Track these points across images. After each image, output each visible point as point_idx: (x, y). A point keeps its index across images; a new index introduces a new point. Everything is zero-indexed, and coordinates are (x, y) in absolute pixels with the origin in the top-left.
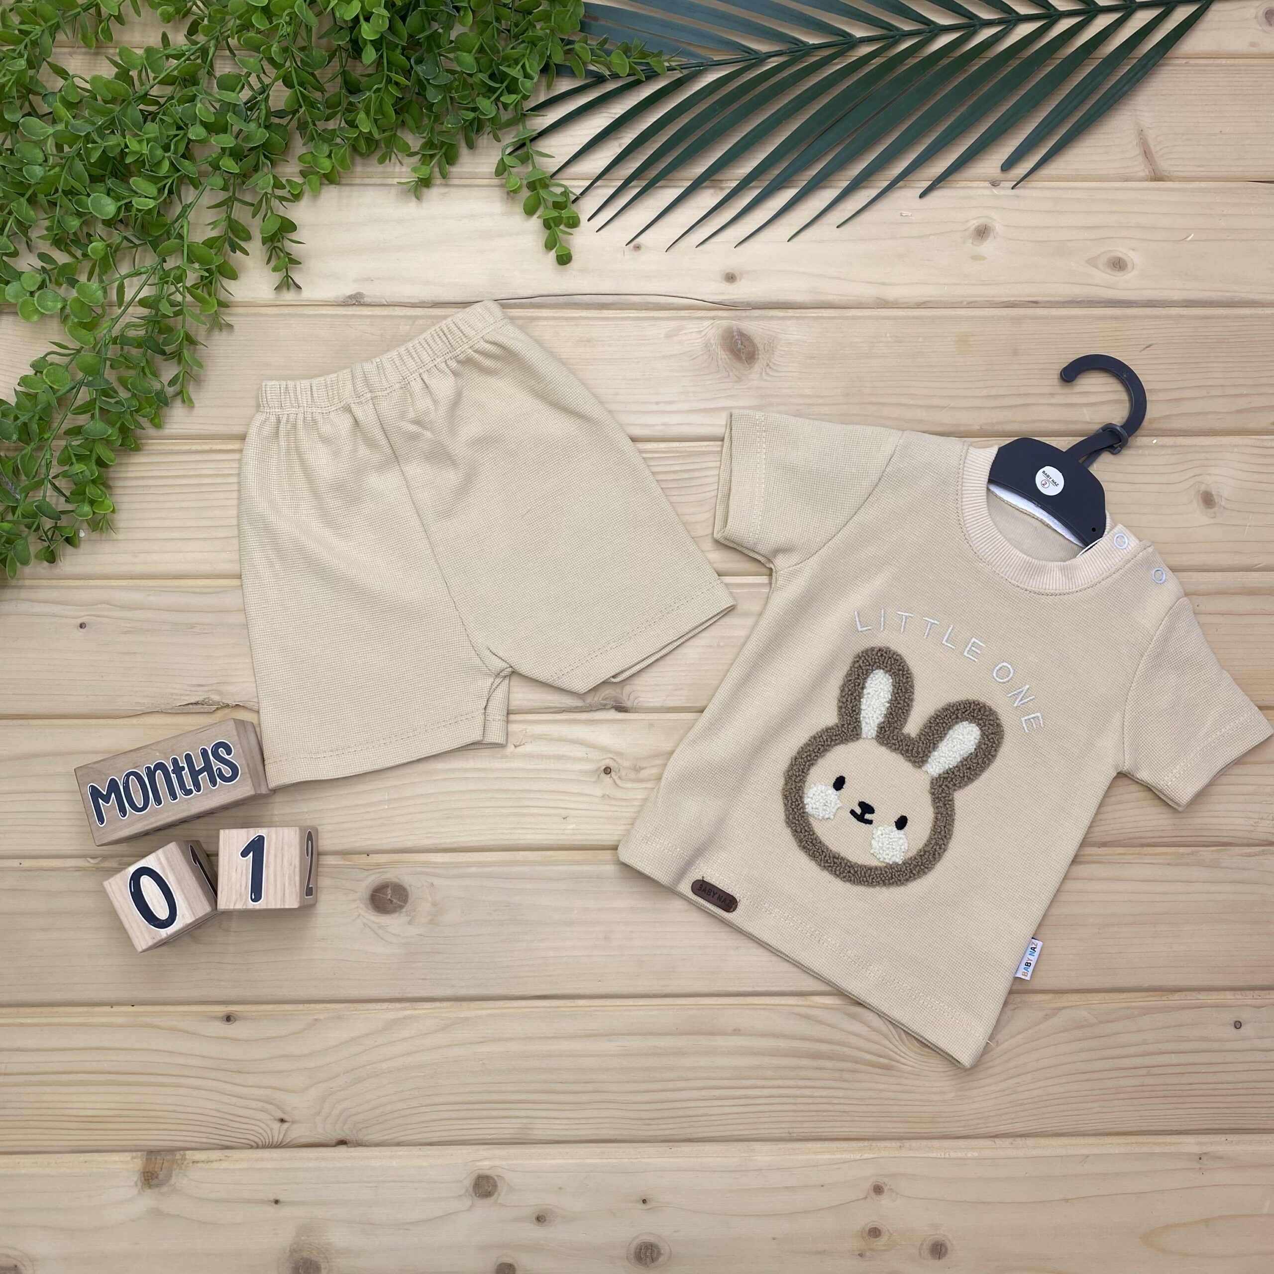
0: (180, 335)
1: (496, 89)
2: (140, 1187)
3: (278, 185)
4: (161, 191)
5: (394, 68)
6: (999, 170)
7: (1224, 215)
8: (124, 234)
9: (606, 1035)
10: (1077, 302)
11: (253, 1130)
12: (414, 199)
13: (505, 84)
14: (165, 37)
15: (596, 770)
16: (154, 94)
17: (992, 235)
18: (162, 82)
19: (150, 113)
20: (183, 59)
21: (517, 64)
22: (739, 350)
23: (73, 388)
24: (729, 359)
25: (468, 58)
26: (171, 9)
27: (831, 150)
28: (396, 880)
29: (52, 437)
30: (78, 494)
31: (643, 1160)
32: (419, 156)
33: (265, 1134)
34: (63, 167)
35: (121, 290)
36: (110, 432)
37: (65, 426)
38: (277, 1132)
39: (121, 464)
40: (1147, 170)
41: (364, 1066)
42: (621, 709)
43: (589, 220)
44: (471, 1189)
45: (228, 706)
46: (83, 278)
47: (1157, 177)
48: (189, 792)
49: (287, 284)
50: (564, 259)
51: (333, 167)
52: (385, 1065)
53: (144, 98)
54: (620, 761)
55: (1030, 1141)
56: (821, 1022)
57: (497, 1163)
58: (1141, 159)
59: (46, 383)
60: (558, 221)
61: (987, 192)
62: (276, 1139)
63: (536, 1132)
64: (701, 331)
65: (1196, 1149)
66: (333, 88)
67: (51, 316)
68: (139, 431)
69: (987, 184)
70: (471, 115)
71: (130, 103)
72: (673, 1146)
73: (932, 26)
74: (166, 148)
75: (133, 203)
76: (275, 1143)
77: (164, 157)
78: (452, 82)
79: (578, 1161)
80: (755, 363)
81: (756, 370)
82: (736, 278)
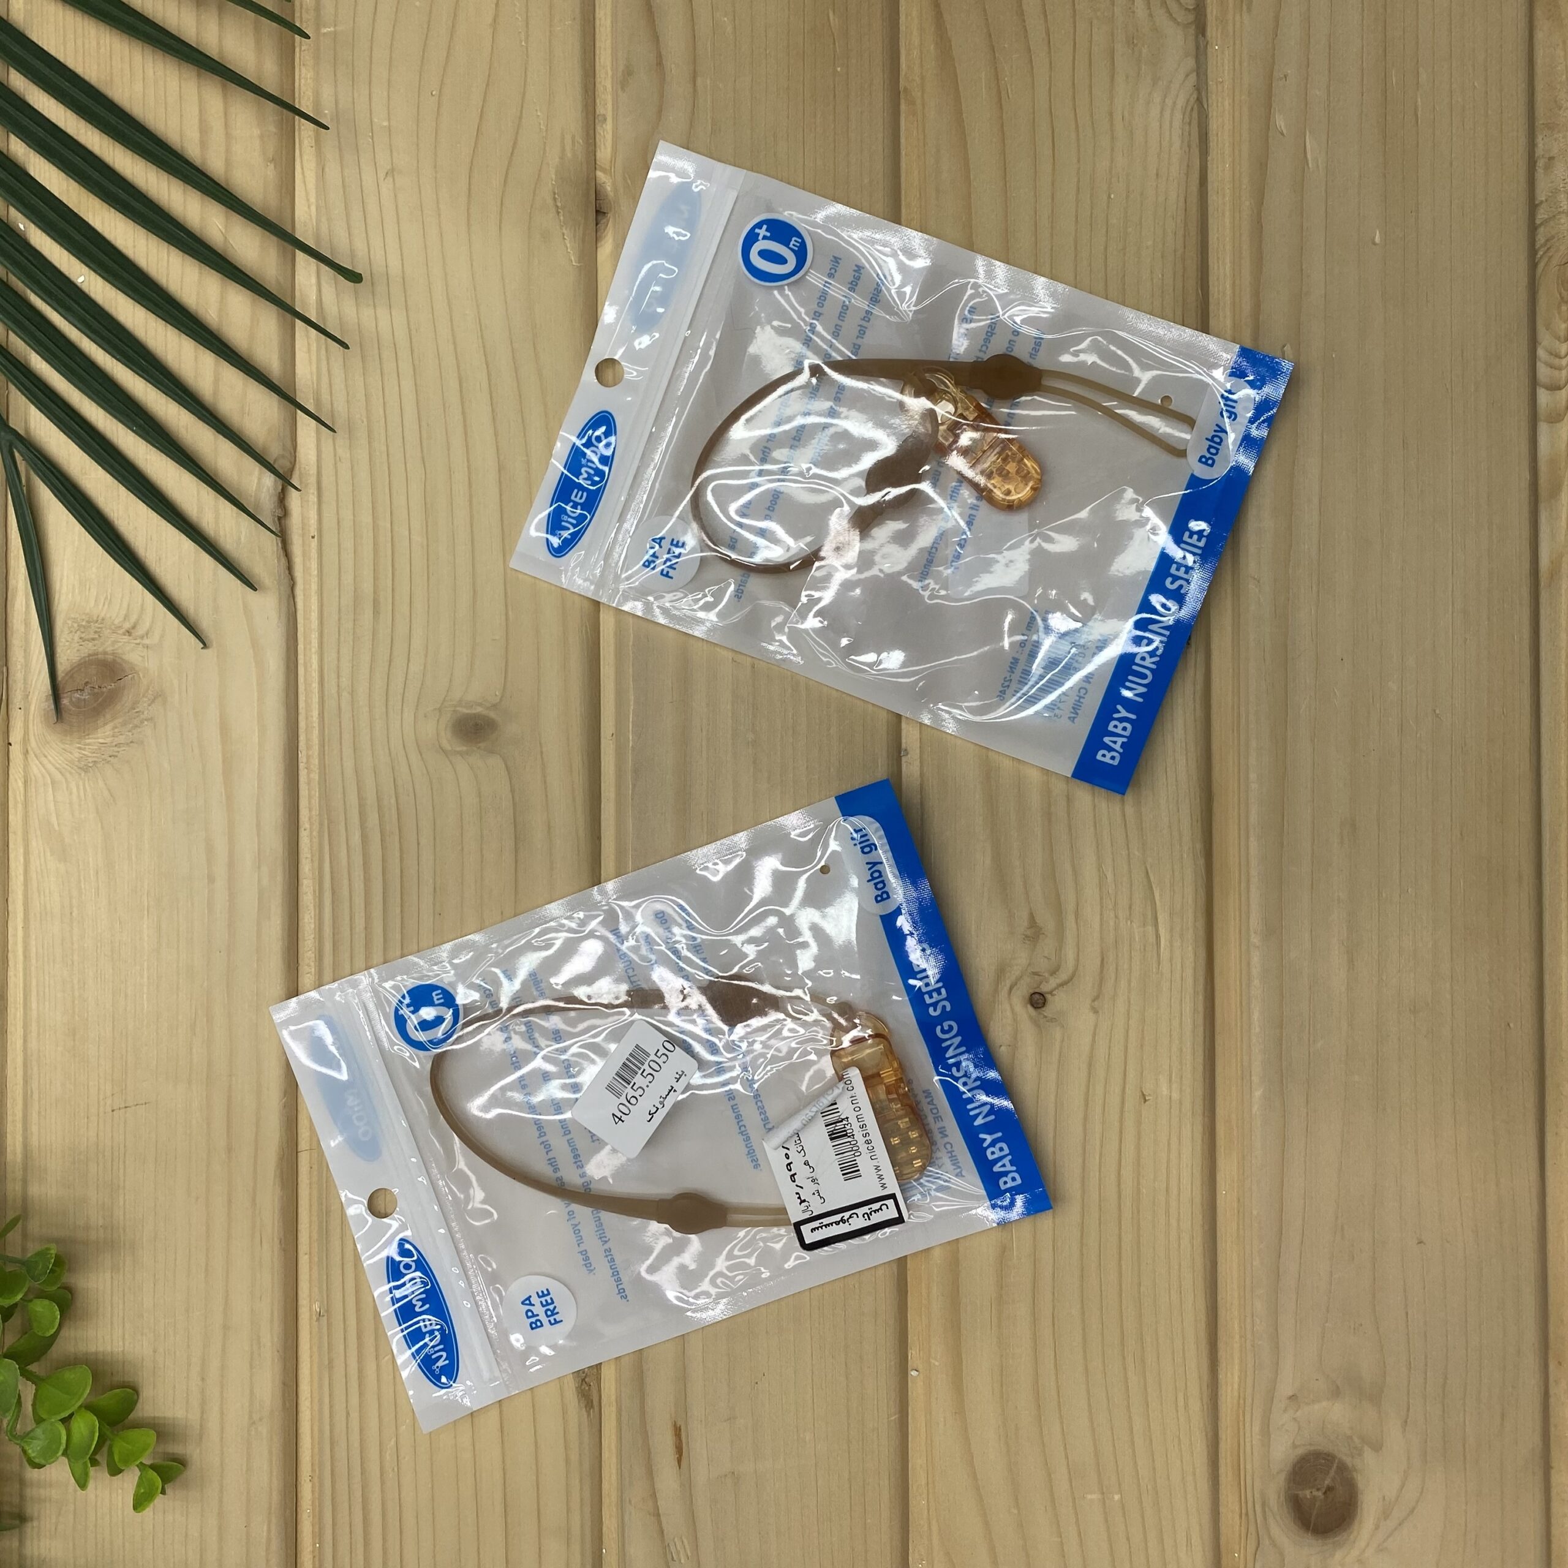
15: (1036, 1023)
22: (96, 696)
24: (114, 718)
28: (1282, 1477)
54: (1016, 972)
80: (123, 659)
81: (140, 659)
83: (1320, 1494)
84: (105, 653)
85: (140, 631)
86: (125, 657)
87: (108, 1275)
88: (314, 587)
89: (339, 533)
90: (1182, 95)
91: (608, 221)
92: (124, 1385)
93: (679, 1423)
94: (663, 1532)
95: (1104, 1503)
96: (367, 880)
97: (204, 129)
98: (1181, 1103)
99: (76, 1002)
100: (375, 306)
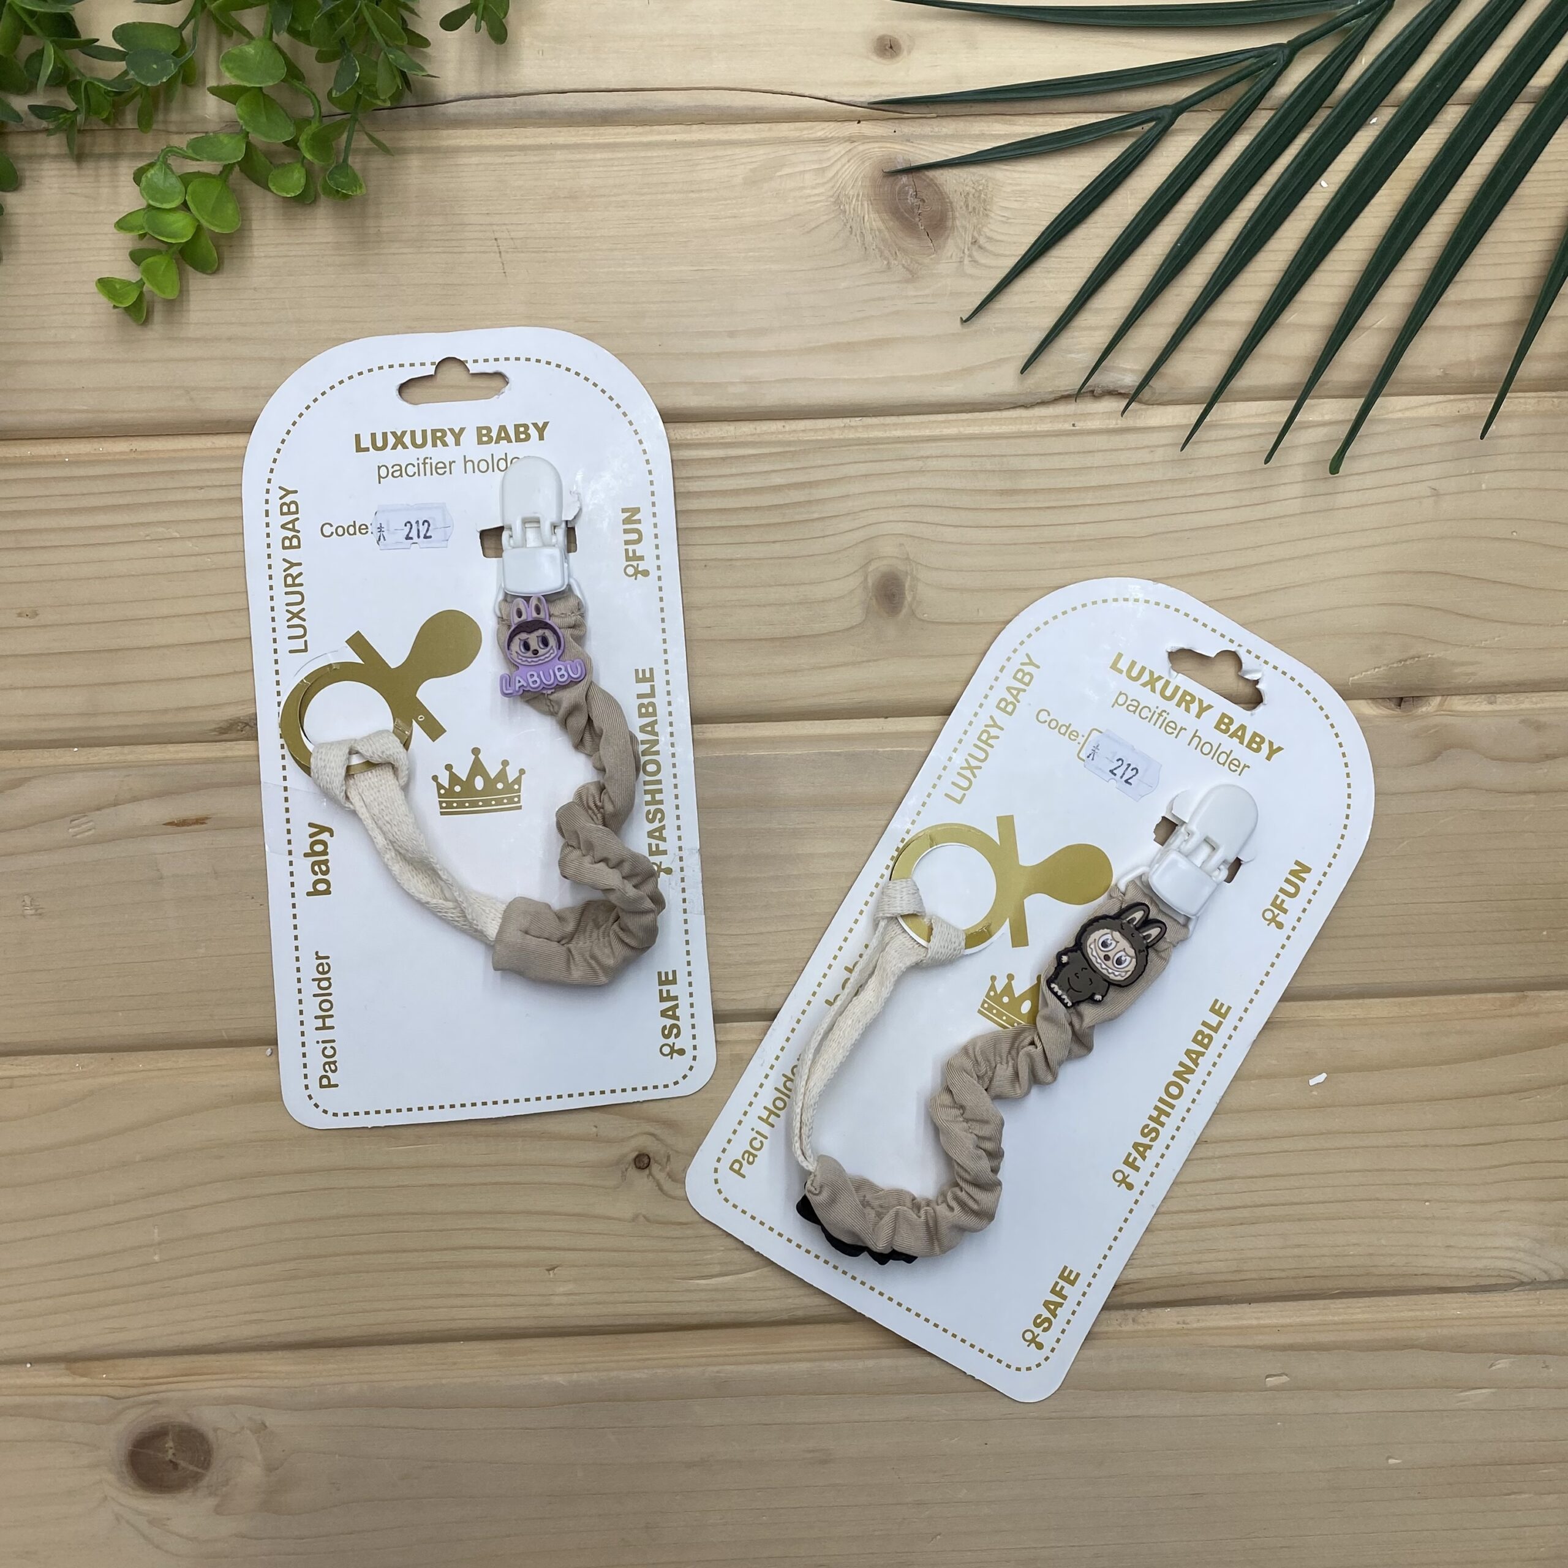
15: (618, 1163)
22: (911, 210)
24: (890, 230)
28: (185, 1420)
54: (670, 1139)
64: (823, 170)
80: (947, 238)
81: (949, 254)
82: (899, 47)
83: (170, 1455)
84: (954, 218)
85: (977, 255)
86: (950, 242)
87: (330, 239)
88: (1025, 428)
89: (1079, 453)
90: (1527, 1267)
91: (1392, 709)
92: (221, 260)
93: (210, 824)
94: (98, 809)
95: (151, 1246)
96: (735, 492)
97: (1475, 303)
98: (547, 1305)
99: (603, 199)
100: (1303, 481)
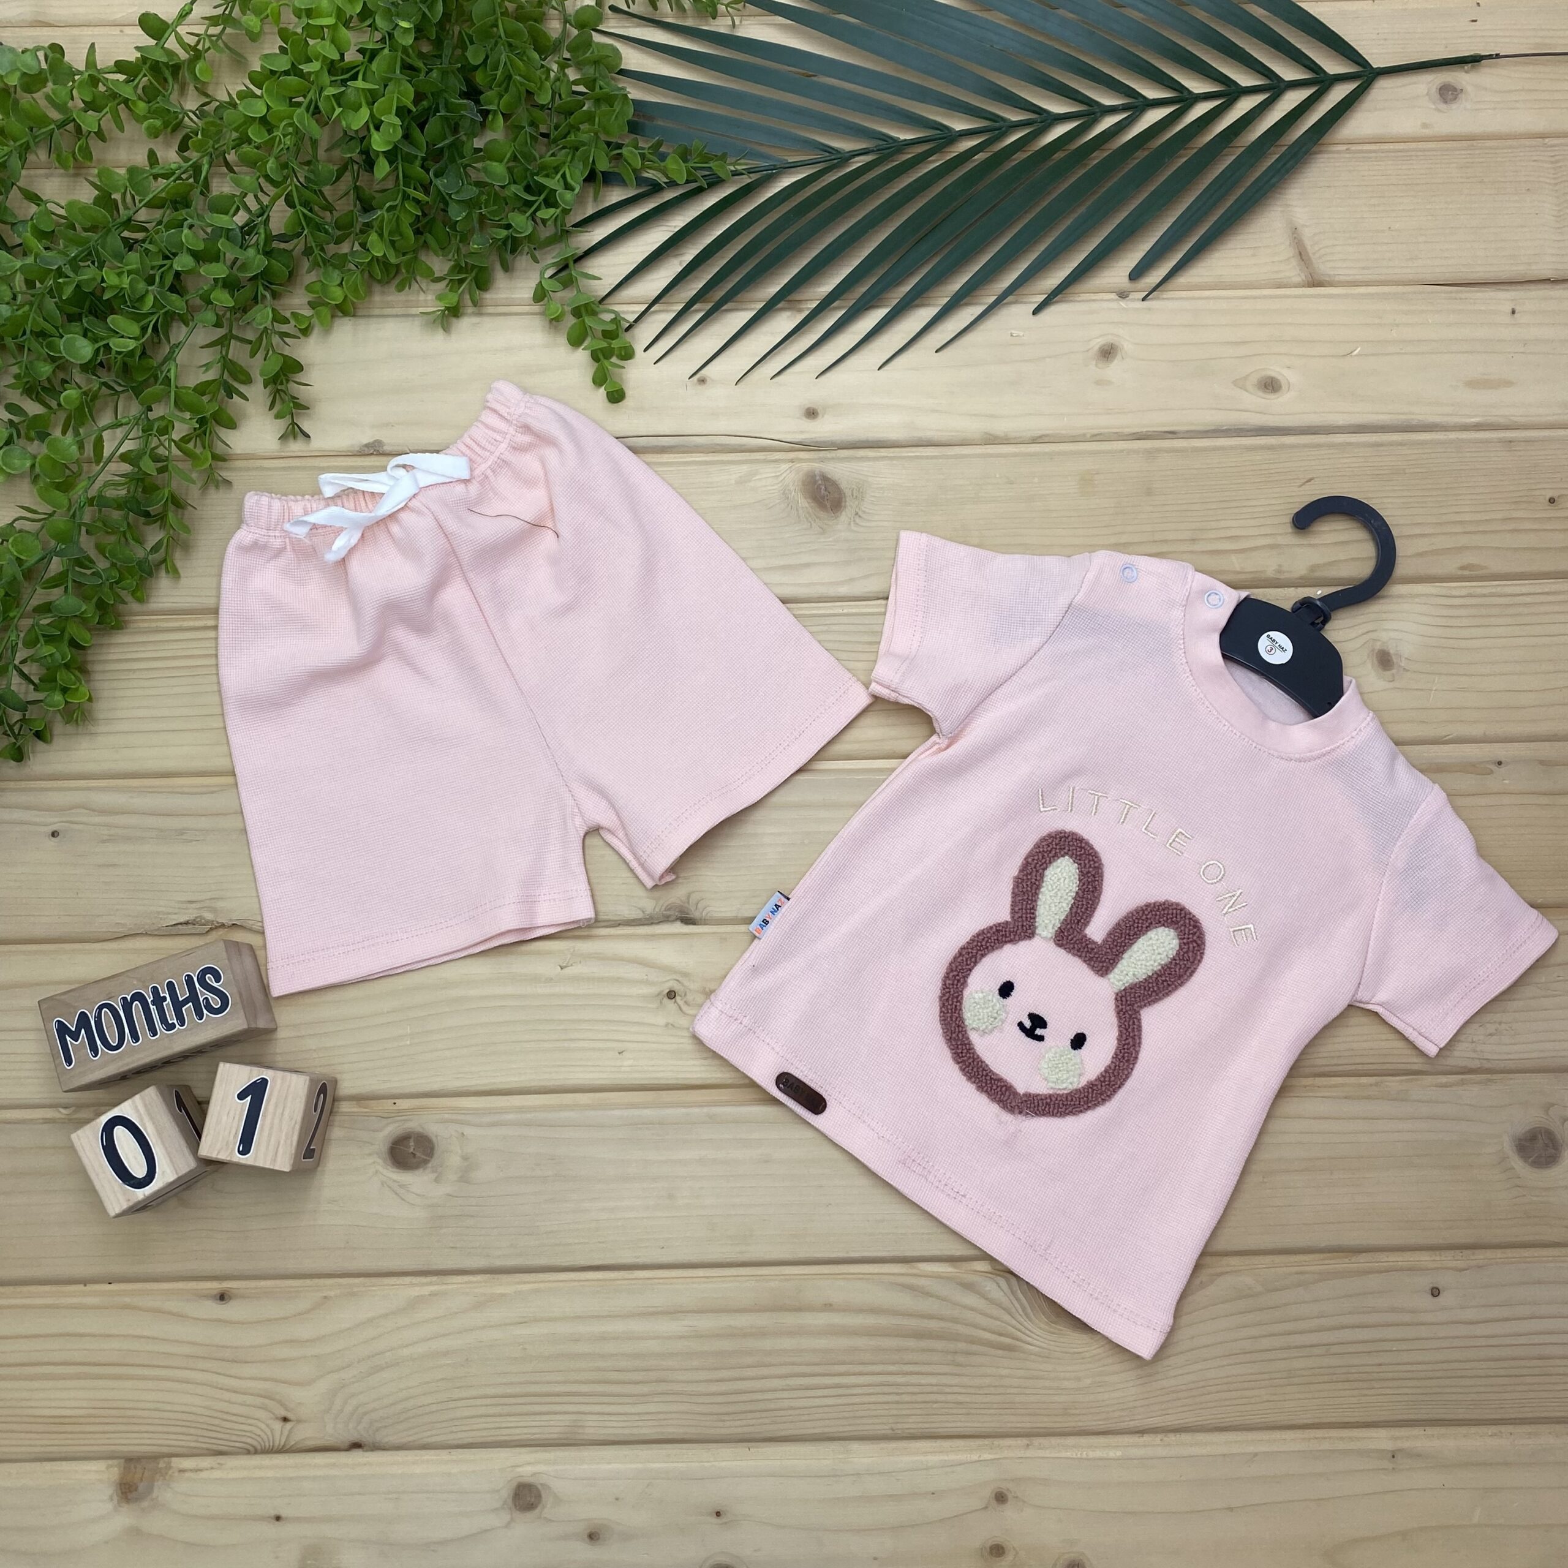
0: (164, 495)
1: (533, 203)
2: (115, 1501)
3: (279, 318)
4: (144, 329)
5: (412, 182)
6: (1127, 279)
7: (1397, 325)
8: (105, 380)
9: (671, 1313)
10: (1223, 431)
11: (251, 1432)
12: (441, 331)
13: (542, 197)
14: (152, 156)
15: (659, 994)
16: (142, 219)
17: (1119, 357)
18: (150, 205)
19: (136, 241)
20: (172, 179)
21: (557, 173)
22: (823, 498)
23: (42, 559)
24: (812, 507)
25: (499, 169)
26: (158, 123)
27: (926, 262)
28: (421, 1130)
29: (19, 615)
30: (48, 681)
31: (716, 1464)
32: (445, 283)
33: (265, 1438)
34: (31, 304)
35: (99, 444)
36: (84, 608)
37: (35, 602)
38: (278, 1433)
39: (102, 645)
40: (1303, 275)
41: (383, 1353)
42: (688, 921)
43: (645, 350)
44: (510, 1501)
45: (223, 926)
46: (57, 433)
47: (1315, 282)
48: (171, 1027)
49: (294, 432)
50: (616, 396)
51: (346, 297)
52: (406, 1352)
53: (128, 224)
54: (686, 983)
55: (1185, 1437)
56: (928, 1294)
57: (541, 1468)
58: (1294, 262)
59: (12, 554)
60: (607, 353)
61: (1114, 305)
62: (277, 1443)
63: (587, 1430)
64: (778, 476)
65: (1388, 1445)
66: (345, 206)
67: (21, 476)
68: (121, 607)
69: (1113, 296)
70: (504, 233)
71: (109, 231)
72: (753, 1447)
73: (1045, 115)
74: (150, 281)
75: (111, 345)
76: (276, 1448)
77: (147, 291)
78: (478, 196)
79: (640, 1466)
81: (843, 520)
82: (818, 414)
83: (412, 1150)
84: (845, 502)
85: (858, 520)
86: (844, 513)
95: (405, 1036)
98: (619, 1072)
